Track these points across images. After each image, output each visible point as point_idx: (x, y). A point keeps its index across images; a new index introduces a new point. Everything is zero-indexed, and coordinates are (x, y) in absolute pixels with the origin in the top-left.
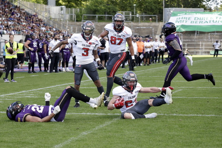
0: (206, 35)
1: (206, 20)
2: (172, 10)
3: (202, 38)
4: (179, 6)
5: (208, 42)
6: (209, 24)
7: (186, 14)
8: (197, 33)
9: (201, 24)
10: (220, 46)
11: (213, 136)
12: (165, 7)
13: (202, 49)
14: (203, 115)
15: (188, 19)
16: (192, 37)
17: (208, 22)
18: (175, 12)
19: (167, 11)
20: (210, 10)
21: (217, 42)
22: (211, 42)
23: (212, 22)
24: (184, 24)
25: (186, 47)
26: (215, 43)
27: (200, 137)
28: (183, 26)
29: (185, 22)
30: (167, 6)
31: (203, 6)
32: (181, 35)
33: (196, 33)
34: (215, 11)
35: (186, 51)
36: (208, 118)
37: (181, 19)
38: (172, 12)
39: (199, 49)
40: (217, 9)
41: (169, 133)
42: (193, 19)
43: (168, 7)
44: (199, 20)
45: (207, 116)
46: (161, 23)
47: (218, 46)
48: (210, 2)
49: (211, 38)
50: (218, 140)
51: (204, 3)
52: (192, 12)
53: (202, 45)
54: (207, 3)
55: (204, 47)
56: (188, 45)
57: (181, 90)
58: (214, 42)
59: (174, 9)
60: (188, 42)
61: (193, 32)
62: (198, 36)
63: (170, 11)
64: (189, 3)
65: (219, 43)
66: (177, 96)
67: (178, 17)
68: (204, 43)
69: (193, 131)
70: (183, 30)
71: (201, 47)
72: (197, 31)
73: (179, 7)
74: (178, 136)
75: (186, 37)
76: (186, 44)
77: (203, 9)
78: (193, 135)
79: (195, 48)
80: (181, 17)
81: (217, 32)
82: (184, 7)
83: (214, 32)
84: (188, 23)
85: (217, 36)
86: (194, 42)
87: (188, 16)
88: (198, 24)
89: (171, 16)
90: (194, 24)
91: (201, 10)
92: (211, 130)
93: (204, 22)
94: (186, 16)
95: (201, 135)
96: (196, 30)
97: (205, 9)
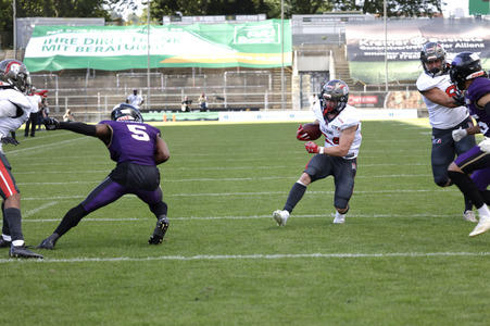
0: (111, 77)
1: (110, 45)
2: (34, 23)
3: (102, 85)
4: (50, 14)
5: (116, 92)
6: (117, 53)
7: (65, 31)
8: (92, 75)
9: (98, 54)
10: (143, 102)
11: (125, 306)
12: (17, 16)
13: (102, 108)
14: (104, 259)
15: (69, 42)
16: (79, 81)
17: (116, 48)
18: (40, 28)
19: (21, 25)
20: (120, 22)
21: (135, 93)
22: (123, 92)
23: (123, 47)
24: (62, 52)
25: (66, 106)
26: (132, 96)
27: (96, 310)
28: (59, 58)
29: (62, 48)
30: (22, 14)
31: (103, 14)
32: (54, 78)
33: (88, 75)
34: (129, 24)
35: (67, 114)
36: (114, 264)
37: (53, 43)
38: (33, 26)
39: (96, 109)
40: (134, 19)
41: (28, 303)
42: (80, 43)
43: (25, 16)
44: (94, 45)
45: (112, 260)
46: (8, 52)
47: (138, 102)
48: (119, 3)
49: (122, 85)
50: (137, 315)
51: (106, 7)
52: (78, 26)
53: (102, 99)
54: (112, 6)
55: (106, 105)
56: (71, 101)
57: (54, 203)
58: (129, 92)
59: (37, 20)
60: (71, 93)
61: (81, 72)
62: (92, 81)
63: (29, 25)
64: (71, 7)
65: (140, 96)
66: (46, 217)
67: (48, 38)
68: (106, 96)
69: (80, 295)
70: (60, 67)
71: (99, 106)
72: (91, 70)
73: (49, 16)
74: (46, 308)
75: (65, 82)
76: (66, 97)
77: (103, 20)
78: (80, 304)
79: (86, 108)
80: (54, 38)
81: (135, 71)
82: (59, 16)
83: (128, 71)
84: (71, 52)
85: (135, 81)
86: (84, 93)
87: (68, 35)
88: (92, 53)
89: (31, 36)
90: (84, 54)
91: (99, 23)
92: (122, 292)
93: (105, 47)
94: (64, 36)
95: (98, 305)
96: (88, 66)
97: (108, 20)
